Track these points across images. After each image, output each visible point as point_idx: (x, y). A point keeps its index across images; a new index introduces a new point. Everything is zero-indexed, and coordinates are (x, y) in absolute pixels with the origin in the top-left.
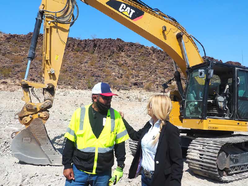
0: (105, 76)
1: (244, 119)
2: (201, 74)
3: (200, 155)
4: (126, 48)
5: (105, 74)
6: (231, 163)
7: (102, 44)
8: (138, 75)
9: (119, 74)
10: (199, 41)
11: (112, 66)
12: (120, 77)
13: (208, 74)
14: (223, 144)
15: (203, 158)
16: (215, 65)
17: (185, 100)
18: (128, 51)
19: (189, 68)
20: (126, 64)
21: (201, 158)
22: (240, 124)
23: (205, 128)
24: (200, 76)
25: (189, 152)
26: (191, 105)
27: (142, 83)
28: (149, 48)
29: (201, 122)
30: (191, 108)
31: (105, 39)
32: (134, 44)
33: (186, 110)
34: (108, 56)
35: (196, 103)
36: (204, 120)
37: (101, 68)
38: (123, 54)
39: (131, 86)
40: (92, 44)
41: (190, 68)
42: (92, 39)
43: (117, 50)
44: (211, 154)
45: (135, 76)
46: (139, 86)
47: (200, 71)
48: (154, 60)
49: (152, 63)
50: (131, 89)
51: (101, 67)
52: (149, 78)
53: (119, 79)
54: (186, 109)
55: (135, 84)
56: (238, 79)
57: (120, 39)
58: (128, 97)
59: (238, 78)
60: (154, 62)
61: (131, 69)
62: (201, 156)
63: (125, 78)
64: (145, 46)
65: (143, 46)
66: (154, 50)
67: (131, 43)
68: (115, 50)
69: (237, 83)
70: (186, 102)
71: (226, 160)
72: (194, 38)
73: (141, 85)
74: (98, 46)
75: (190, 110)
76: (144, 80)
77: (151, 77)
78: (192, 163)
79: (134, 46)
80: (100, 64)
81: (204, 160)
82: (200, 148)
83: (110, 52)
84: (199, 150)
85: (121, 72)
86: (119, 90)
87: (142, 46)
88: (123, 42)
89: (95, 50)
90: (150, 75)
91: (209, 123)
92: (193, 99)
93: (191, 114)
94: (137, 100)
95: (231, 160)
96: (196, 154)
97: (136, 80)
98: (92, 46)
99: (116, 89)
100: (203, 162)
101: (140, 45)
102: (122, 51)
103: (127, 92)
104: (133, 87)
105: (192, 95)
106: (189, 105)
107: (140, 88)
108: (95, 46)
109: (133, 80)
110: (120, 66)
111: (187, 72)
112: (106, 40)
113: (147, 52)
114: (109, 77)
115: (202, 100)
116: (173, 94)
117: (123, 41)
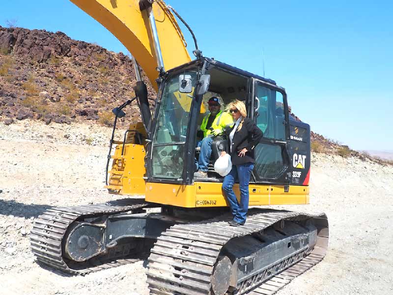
0: (25, 96)
1: (265, 180)
2: (184, 84)
3: (177, 268)
4: (74, 49)
5: (26, 92)
6: (239, 274)
7: (27, 38)
8: (90, 98)
9: (54, 94)
10: (186, 22)
11: (44, 79)
12: (55, 99)
13: (198, 84)
14: (225, 242)
15: (181, 277)
16: (214, 68)
17: (151, 143)
18: (77, 56)
19: (162, 74)
20: (72, 77)
21: (177, 276)
22: (256, 191)
23: (190, 205)
24: (181, 89)
25: (152, 262)
26: (164, 153)
27: (96, 112)
28: (116, 55)
29: (181, 190)
30: (165, 159)
31: (33, 31)
32: (88, 44)
33: (154, 164)
34: (38, 62)
35: (175, 148)
36: (188, 187)
37: (20, 82)
38: (66, 60)
39: (75, 117)
40: (7, 35)
41: (165, 73)
42: (8, 27)
43: (56, 51)
44: (199, 267)
45: (84, 100)
46: (89, 117)
47: (181, 77)
48: (122, 74)
49: (119, 79)
50: (73, 121)
51: (20, 80)
52: (111, 104)
53: (54, 104)
54: (154, 161)
55: (84, 113)
56: (256, 101)
57: (63, 34)
58: (66, 137)
59: (257, 98)
60: (123, 78)
61: (79, 87)
62: (177, 272)
63: (66, 102)
64: (108, 50)
65: (105, 50)
66: (124, 59)
67: (83, 42)
68: (53, 52)
69: (254, 110)
70: (154, 147)
71: (230, 273)
72: (176, 14)
73: (95, 116)
74: (18, 40)
75: (161, 163)
76: (100, 107)
77: (114, 103)
78: (157, 287)
79: (88, 48)
80: (19, 74)
81: (185, 282)
82: (176, 252)
83: (42, 54)
84: (174, 258)
85: (59, 90)
86: (50, 122)
87: (103, 50)
88: (68, 40)
89: (12, 48)
90: (112, 100)
91: (198, 193)
92: (168, 140)
93: (164, 171)
94: (84, 142)
95: (241, 268)
96: (166, 267)
97: (86, 107)
98: (6, 40)
99: (43, 120)
100: (180, 285)
101: (99, 47)
102: (66, 55)
103: (66, 126)
104: (79, 117)
105: (166, 130)
106: (159, 153)
107: (91, 120)
108: (13, 40)
109: (81, 107)
110: (59, 80)
111: (159, 83)
112: (36, 32)
113: (111, 61)
114: (33, 99)
115: (184, 143)
116: (135, 129)
117: (68, 38)
